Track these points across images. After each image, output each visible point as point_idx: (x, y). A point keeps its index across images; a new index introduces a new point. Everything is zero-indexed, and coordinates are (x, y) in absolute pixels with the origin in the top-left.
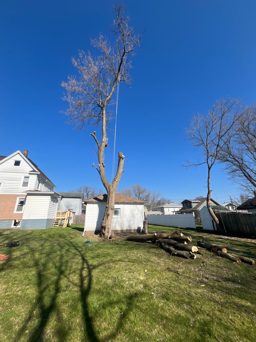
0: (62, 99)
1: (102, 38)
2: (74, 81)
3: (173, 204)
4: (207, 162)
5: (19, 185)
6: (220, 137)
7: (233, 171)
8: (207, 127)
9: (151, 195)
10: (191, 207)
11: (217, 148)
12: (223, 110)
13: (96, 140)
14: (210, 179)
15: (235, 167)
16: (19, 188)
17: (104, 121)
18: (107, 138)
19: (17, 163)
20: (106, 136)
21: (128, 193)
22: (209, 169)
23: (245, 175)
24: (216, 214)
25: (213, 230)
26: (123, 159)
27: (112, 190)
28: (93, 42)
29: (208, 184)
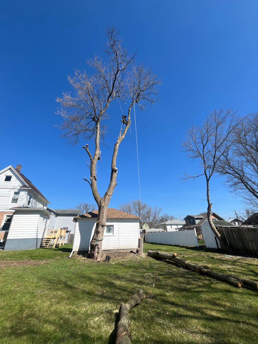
0: (56, 113)
1: (97, 59)
2: (69, 97)
3: (176, 220)
4: (205, 173)
5: (8, 201)
6: (216, 148)
7: (234, 184)
8: (202, 139)
9: (152, 211)
10: (194, 223)
11: (214, 159)
12: (217, 120)
13: (88, 153)
14: (209, 192)
15: (236, 180)
16: (7, 205)
17: (98, 135)
18: (100, 150)
19: (8, 179)
20: (99, 149)
21: (128, 210)
22: (208, 181)
23: (247, 188)
24: (219, 230)
25: (217, 248)
26: (116, 172)
27: (103, 204)
28: (88, 62)
29: (208, 197)
